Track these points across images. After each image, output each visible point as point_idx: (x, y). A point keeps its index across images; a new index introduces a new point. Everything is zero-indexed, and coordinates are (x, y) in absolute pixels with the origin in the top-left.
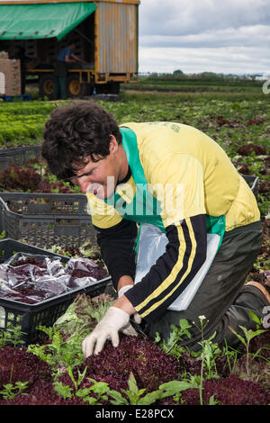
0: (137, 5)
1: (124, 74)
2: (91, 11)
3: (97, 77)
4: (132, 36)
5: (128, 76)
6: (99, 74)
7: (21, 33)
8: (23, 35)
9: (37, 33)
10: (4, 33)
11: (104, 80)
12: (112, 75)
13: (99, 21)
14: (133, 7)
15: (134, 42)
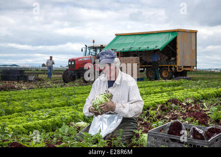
0: (196, 33)
1: (190, 67)
2: (175, 36)
3: (177, 69)
4: (194, 48)
5: (192, 67)
6: (179, 67)
7: (140, 48)
8: (141, 49)
9: (148, 47)
10: (131, 48)
11: (181, 70)
12: (184, 67)
13: (179, 41)
14: (194, 34)
15: (195, 51)
